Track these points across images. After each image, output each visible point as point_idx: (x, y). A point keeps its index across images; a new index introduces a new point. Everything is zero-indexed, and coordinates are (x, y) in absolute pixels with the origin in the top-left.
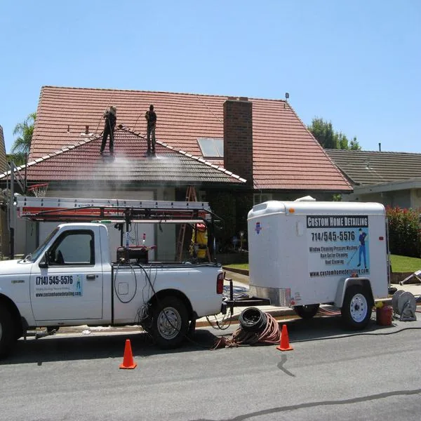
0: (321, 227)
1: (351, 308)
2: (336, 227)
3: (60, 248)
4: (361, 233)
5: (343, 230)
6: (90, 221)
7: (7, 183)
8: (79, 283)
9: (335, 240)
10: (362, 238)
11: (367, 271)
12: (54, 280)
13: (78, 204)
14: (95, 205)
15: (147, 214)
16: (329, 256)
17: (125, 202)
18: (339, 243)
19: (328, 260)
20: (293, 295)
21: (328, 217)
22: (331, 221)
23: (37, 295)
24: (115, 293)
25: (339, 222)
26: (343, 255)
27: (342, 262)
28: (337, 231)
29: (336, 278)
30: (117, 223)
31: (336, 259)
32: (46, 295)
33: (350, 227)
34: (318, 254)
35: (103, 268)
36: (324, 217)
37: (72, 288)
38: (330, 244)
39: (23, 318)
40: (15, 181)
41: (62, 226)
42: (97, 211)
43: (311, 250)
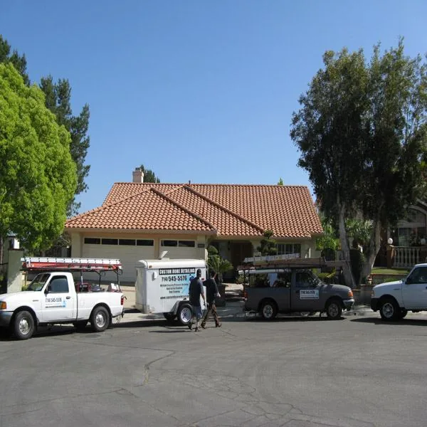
0: (167, 274)
4: (191, 276)
5: (180, 275)
9: (175, 280)
18: (177, 282)
19: (171, 290)
21: (172, 269)
22: (173, 271)
25: (178, 271)
26: (179, 288)
27: (179, 291)
28: (177, 276)
31: (176, 290)
33: (184, 273)
34: (165, 288)
36: (169, 269)
38: (172, 283)
43: (161, 286)
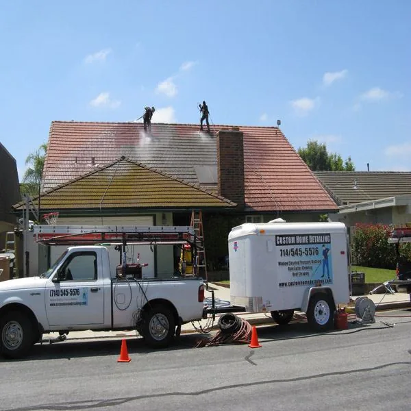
0: (289, 244)
1: (315, 313)
2: (302, 244)
3: (69, 266)
4: (324, 248)
5: (308, 246)
6: (93, 244)
7: (23, 212)
8: (84, 294)
9: (301, 255)
10: (325, 253)
11: (330, 281)
12: (65, 292)
13: (84, 230)
14: (98, 231)
15: (140, 237)
16: (296, 269)
17: (123, 228)
18: (304, 258)
19: (295, 272)
20: (264, 303)
22: (297, 239)
23: (51, 305)
24: (114, 303)
25: (304, 239)
26: (308, 268)
27: (307, 274)
28: (303, 247)
29: (303, 288)
30: (117, 245)
31: (302, 271)
32: (58, 305)
33: (315, 243)
34: (286, 267)
35: (104, 282)
36: (291, 236)
37: (79, 299)
38: (296, 259)
39: (40, 324)
40: (30, 210)
41: (70, 248)
42: (99, 236)
43: (280, 263)
